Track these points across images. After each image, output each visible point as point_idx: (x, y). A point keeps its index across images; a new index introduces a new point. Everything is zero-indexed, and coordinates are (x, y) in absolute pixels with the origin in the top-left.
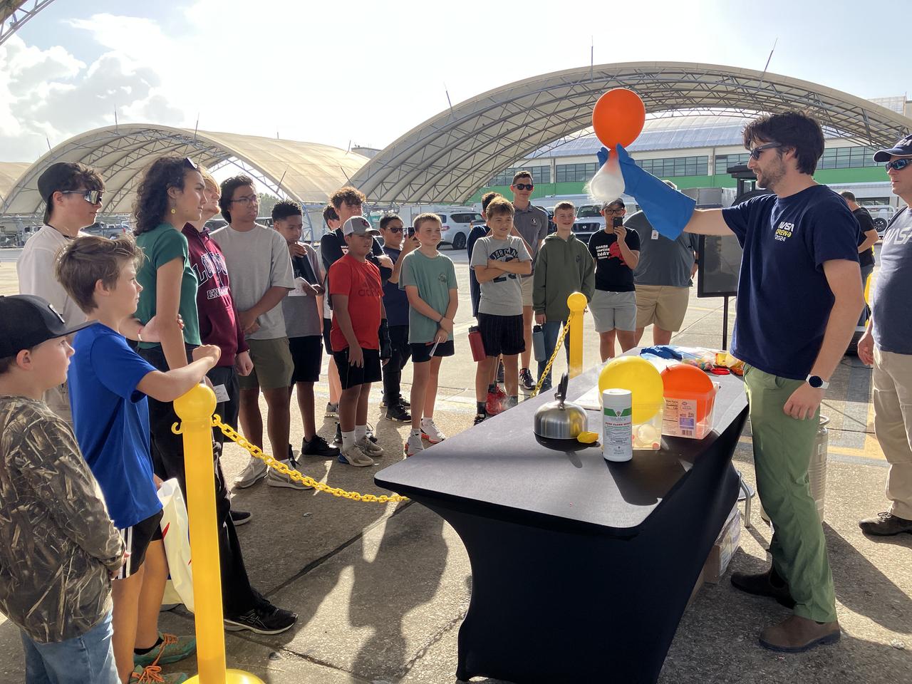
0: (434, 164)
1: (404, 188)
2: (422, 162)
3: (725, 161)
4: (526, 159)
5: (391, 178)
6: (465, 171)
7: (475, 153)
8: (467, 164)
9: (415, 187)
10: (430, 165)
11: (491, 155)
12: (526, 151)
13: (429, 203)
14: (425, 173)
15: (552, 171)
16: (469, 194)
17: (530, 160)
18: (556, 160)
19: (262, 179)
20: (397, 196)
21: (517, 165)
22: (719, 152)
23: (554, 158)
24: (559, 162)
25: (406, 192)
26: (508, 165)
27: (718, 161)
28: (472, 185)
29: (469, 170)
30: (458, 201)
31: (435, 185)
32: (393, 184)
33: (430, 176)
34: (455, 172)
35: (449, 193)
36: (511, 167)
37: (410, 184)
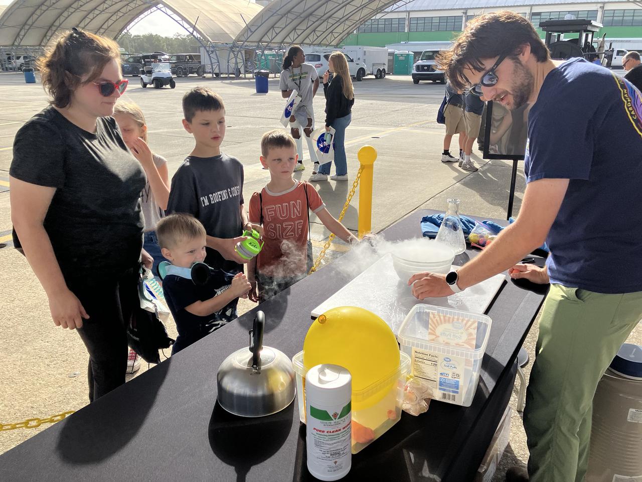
0: (313, 14)
1: (291, 32)
2: (304, 11)
3: (539, 17)
4: (386, 12)
5: (281, 24)
6: (338, 19)
7: (346, 5)
8: (339, 14)
9: (299, 32)
10: (311, 14)
11: (358, 8)
12: (386, 5)
13: (310, 45)
14: (306, 21)
15: (407, 23)
16: (342, 38)
17: (388, 13)
18: (411, 13)
19: (181, 22)
20: (285, 39)
21: (378, 16)
22: (535, 10)
23: (409, 12)
24: (413, 15)
25: (291, 35)
26: (372, 16)
27: (533, 17)
28: (343, 31)
29: (341, 19)
30: (332, 44)
31: (314, 31)
32: (281, 29)
33: (310, 23)
34: (330, 20)
35: (325, 37)
36: (374, 18)
37: (295, 29)
